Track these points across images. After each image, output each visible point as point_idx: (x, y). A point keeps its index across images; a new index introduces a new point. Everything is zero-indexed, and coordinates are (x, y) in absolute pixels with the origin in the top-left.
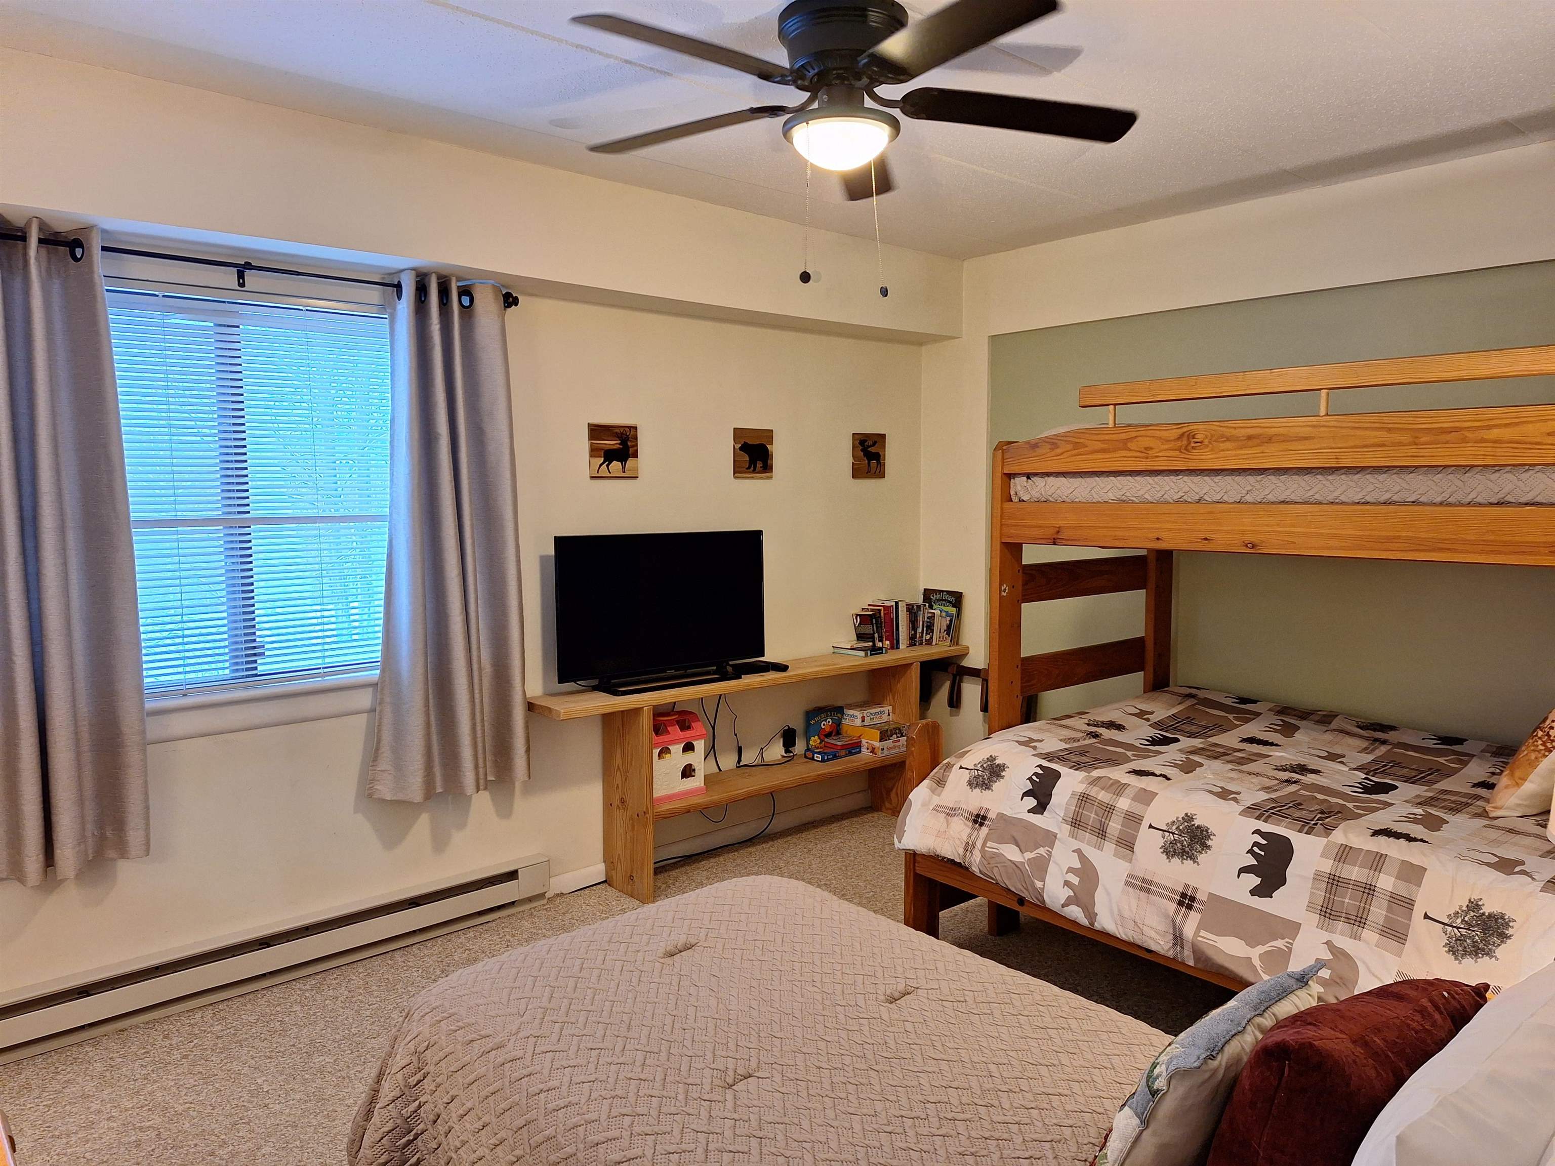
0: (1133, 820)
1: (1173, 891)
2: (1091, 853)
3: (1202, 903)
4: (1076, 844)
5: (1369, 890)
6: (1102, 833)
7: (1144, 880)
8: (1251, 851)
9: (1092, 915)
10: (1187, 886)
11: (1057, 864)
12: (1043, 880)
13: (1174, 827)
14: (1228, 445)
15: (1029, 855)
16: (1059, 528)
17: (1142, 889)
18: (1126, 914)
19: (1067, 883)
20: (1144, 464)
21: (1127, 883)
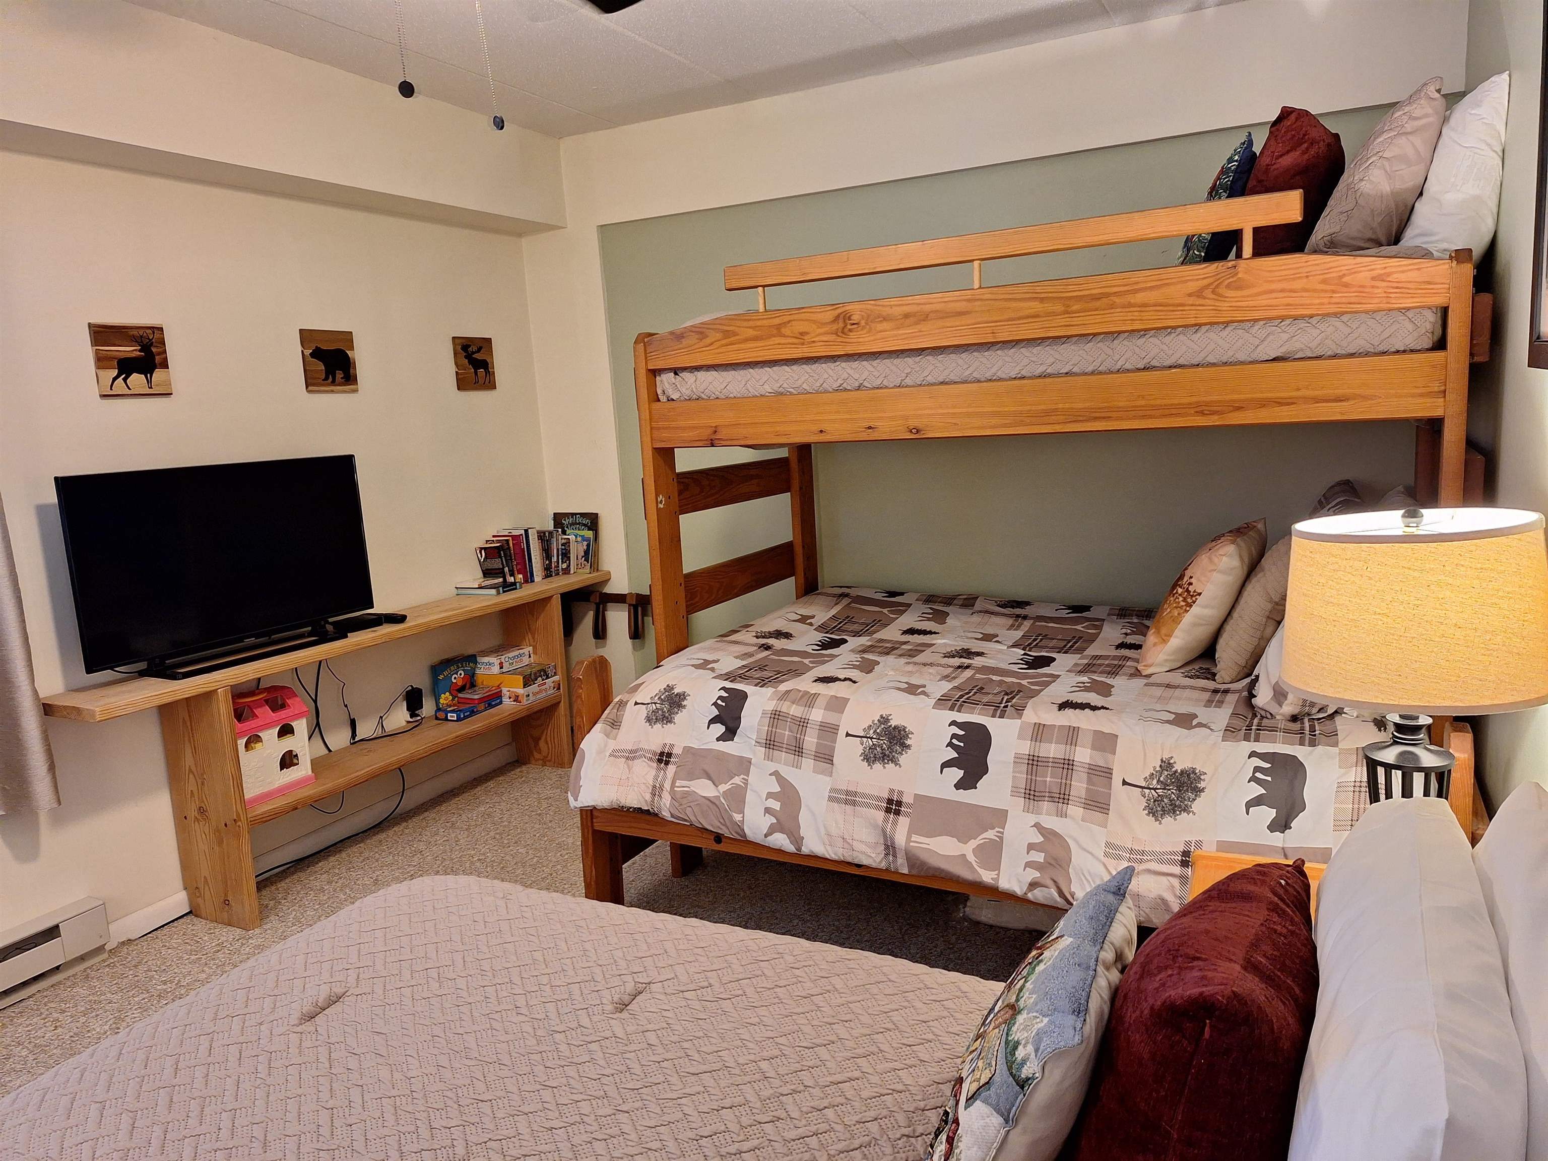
0: (829, 730)
1: (879, 799)
2: (788, 773)
3: (909, 806)
4: (772, 766)
5: (1068, 765)
6: (798, 750)
7: (848, 793)
8: (950, 744)
9: (797, 840)
10: (892, 791)
11: (755, 791)
12: (742, 812)
13: (872, 732)
14: (885, 325)
15: (723, 788)
16: (716, 427)
17: (846, 802)
18: (834, 831)
19: (768, 810)
20: (799, 350)
21: (831, 799)
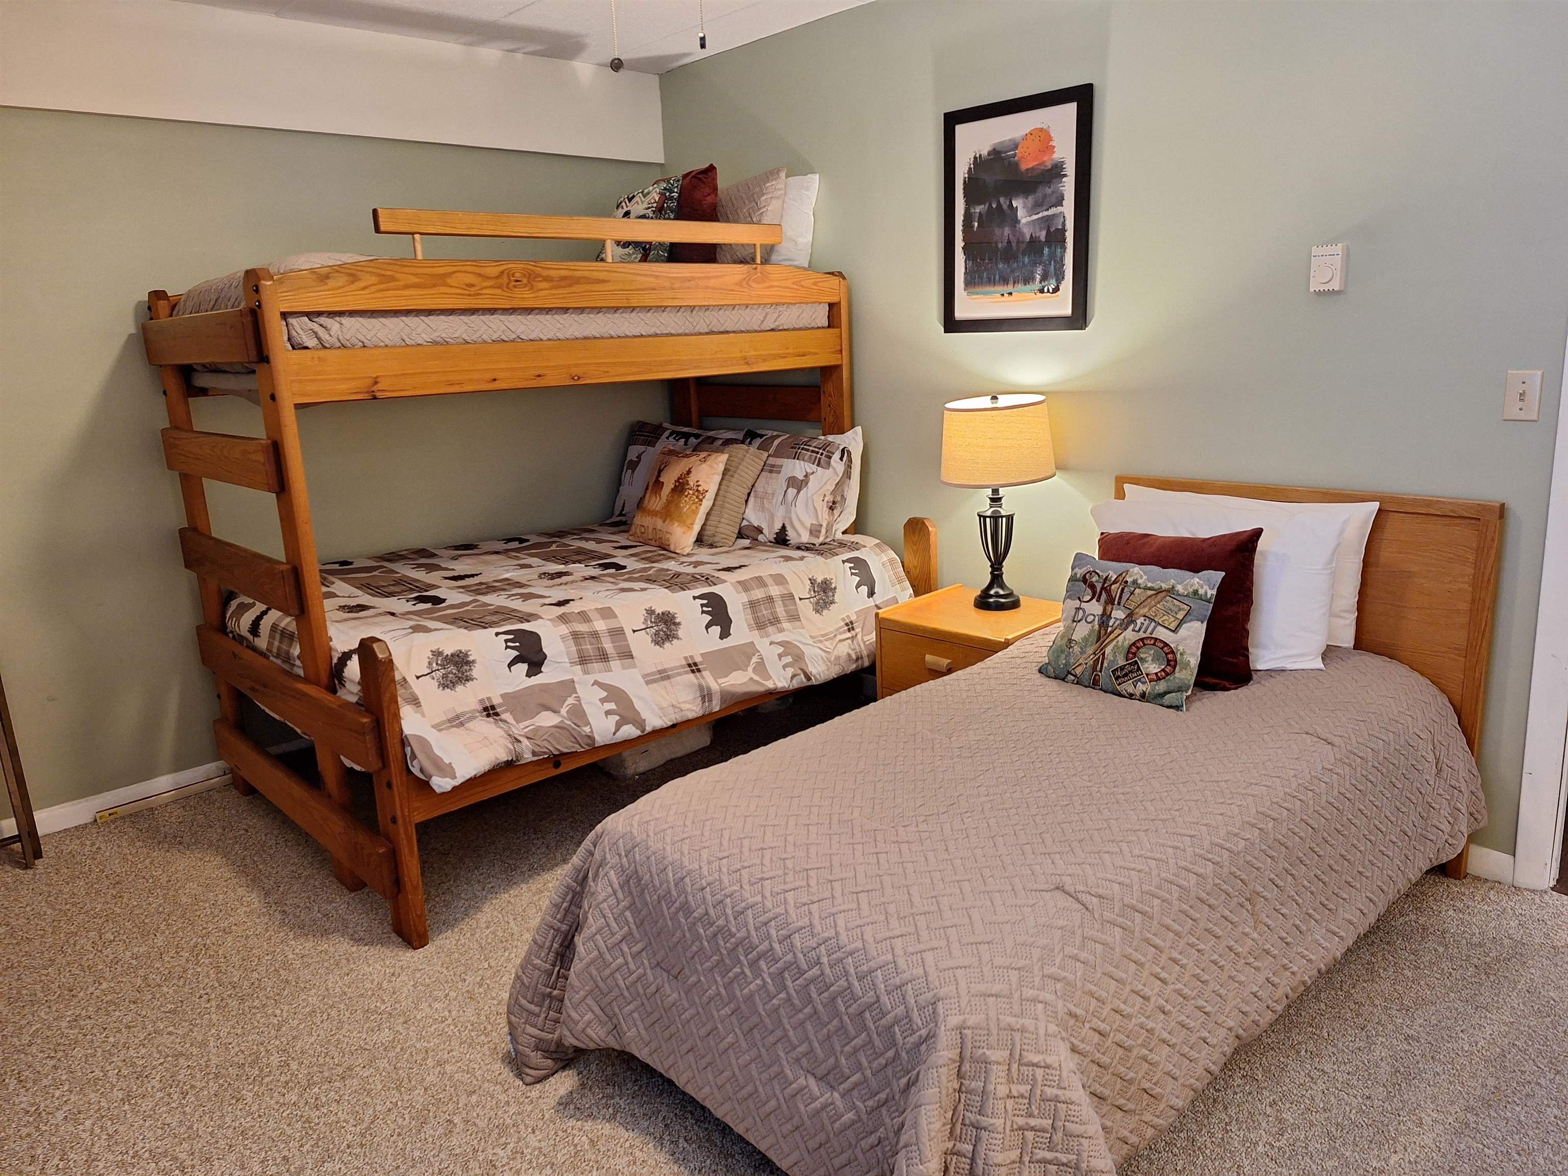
0: (617, 633)
1: (682, 667)
2: (604, 678)
3: (702, 663)
4: (591, 678)
5: (770, 599)
6: (604, 657)
7: (660, 672)
8: (703, 612)
9: (639, 723)
10: (686, 658)
11: (590, 703)
12: (588, 723)
13: (648, 623)
15: (564, 711)
16: (377, 377)
17: (663, 679)
18: (664, 704)
19: (608, 713)
20: (466, 301)
21: (647, 683)
